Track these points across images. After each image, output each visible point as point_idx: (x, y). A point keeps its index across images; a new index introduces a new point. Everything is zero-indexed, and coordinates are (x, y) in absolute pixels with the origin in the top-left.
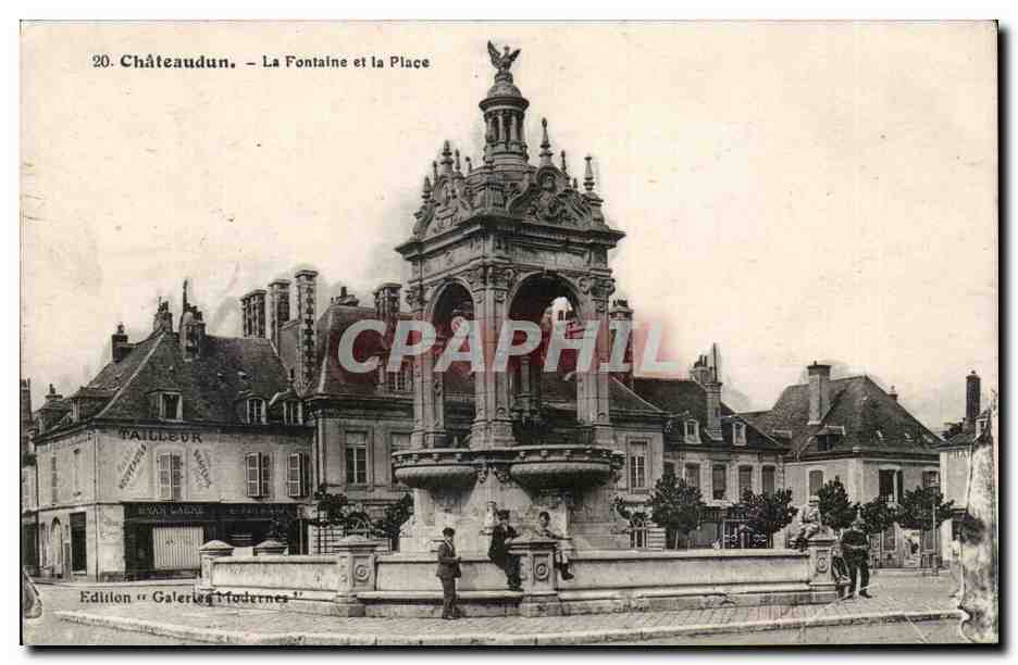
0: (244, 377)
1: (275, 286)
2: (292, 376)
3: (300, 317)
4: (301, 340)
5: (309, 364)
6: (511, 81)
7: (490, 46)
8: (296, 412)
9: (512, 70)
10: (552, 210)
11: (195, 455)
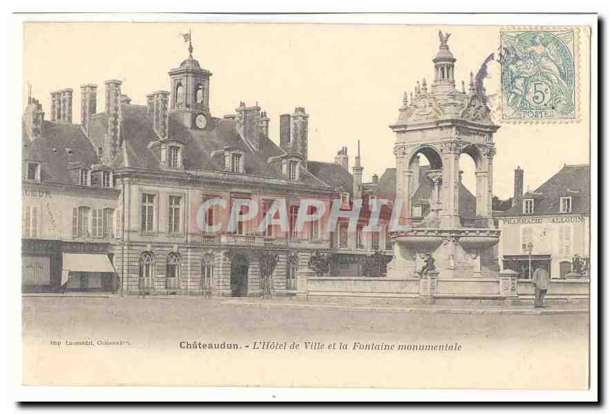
0: (70, 152)
1: (87, 88)
2: (101, 153)
3: (109, 111)
4: (109, 128)
5: (114, 145)
6: (448, 49)
7: (440, 32)
8: (108, 179)
9: (448, 43)
10: (474, 115)
11: (47, 206)
